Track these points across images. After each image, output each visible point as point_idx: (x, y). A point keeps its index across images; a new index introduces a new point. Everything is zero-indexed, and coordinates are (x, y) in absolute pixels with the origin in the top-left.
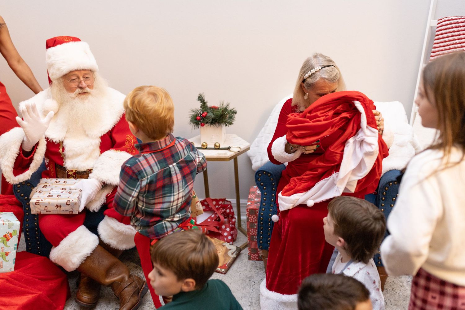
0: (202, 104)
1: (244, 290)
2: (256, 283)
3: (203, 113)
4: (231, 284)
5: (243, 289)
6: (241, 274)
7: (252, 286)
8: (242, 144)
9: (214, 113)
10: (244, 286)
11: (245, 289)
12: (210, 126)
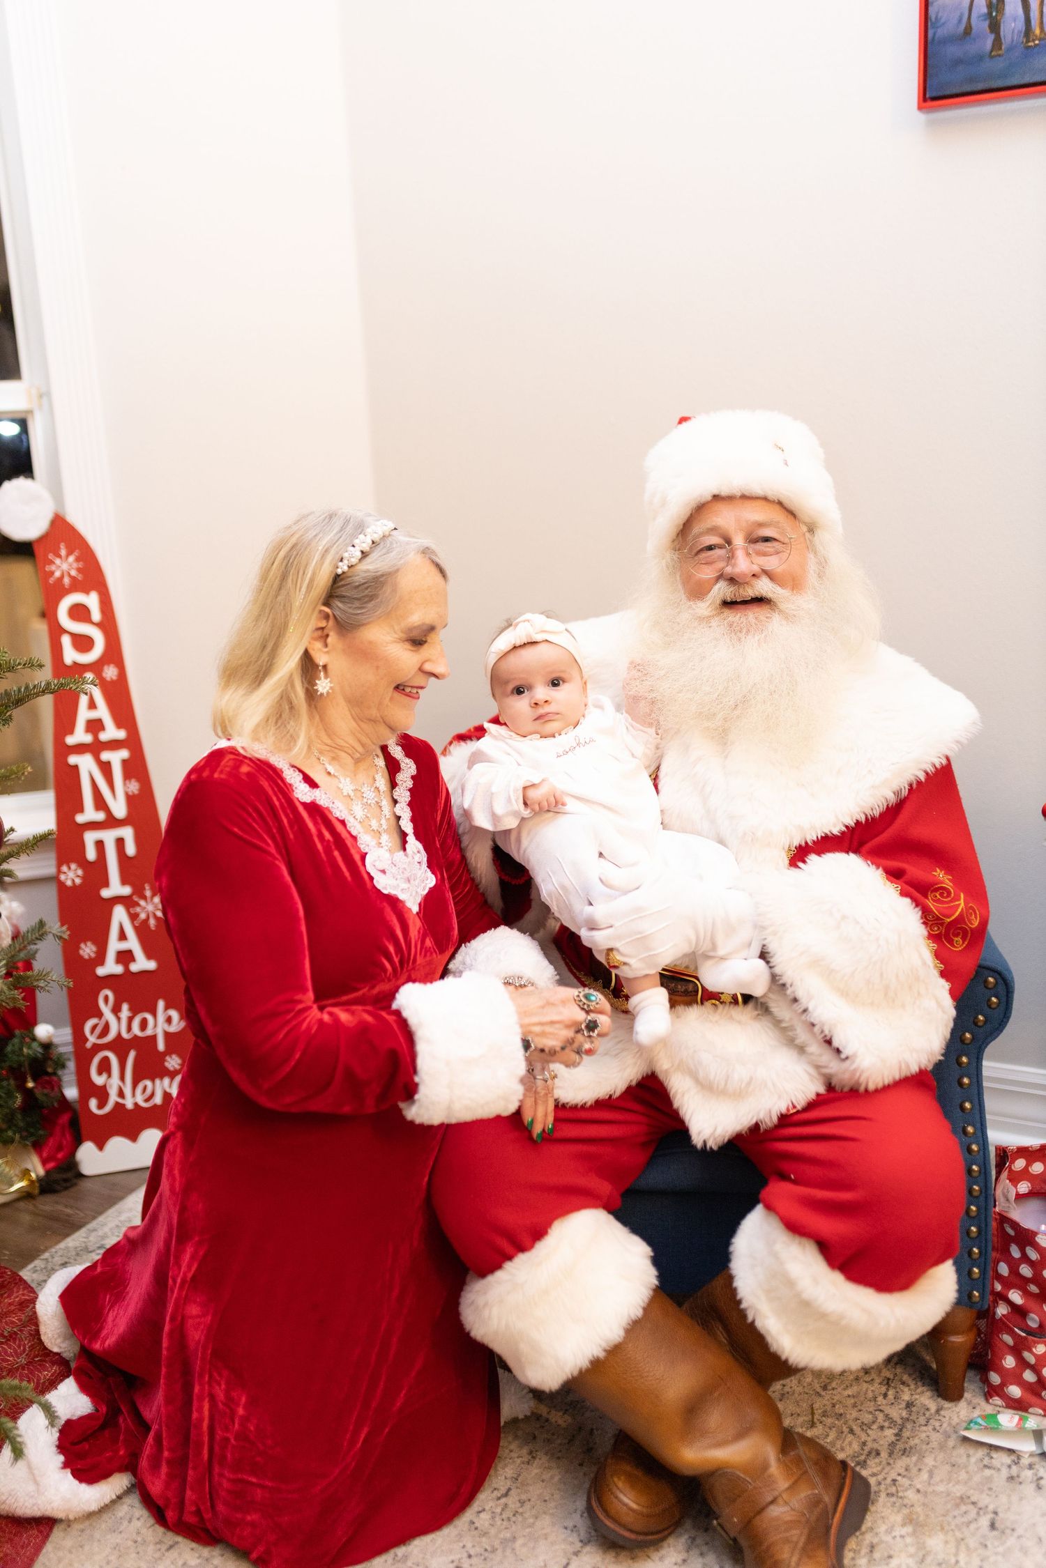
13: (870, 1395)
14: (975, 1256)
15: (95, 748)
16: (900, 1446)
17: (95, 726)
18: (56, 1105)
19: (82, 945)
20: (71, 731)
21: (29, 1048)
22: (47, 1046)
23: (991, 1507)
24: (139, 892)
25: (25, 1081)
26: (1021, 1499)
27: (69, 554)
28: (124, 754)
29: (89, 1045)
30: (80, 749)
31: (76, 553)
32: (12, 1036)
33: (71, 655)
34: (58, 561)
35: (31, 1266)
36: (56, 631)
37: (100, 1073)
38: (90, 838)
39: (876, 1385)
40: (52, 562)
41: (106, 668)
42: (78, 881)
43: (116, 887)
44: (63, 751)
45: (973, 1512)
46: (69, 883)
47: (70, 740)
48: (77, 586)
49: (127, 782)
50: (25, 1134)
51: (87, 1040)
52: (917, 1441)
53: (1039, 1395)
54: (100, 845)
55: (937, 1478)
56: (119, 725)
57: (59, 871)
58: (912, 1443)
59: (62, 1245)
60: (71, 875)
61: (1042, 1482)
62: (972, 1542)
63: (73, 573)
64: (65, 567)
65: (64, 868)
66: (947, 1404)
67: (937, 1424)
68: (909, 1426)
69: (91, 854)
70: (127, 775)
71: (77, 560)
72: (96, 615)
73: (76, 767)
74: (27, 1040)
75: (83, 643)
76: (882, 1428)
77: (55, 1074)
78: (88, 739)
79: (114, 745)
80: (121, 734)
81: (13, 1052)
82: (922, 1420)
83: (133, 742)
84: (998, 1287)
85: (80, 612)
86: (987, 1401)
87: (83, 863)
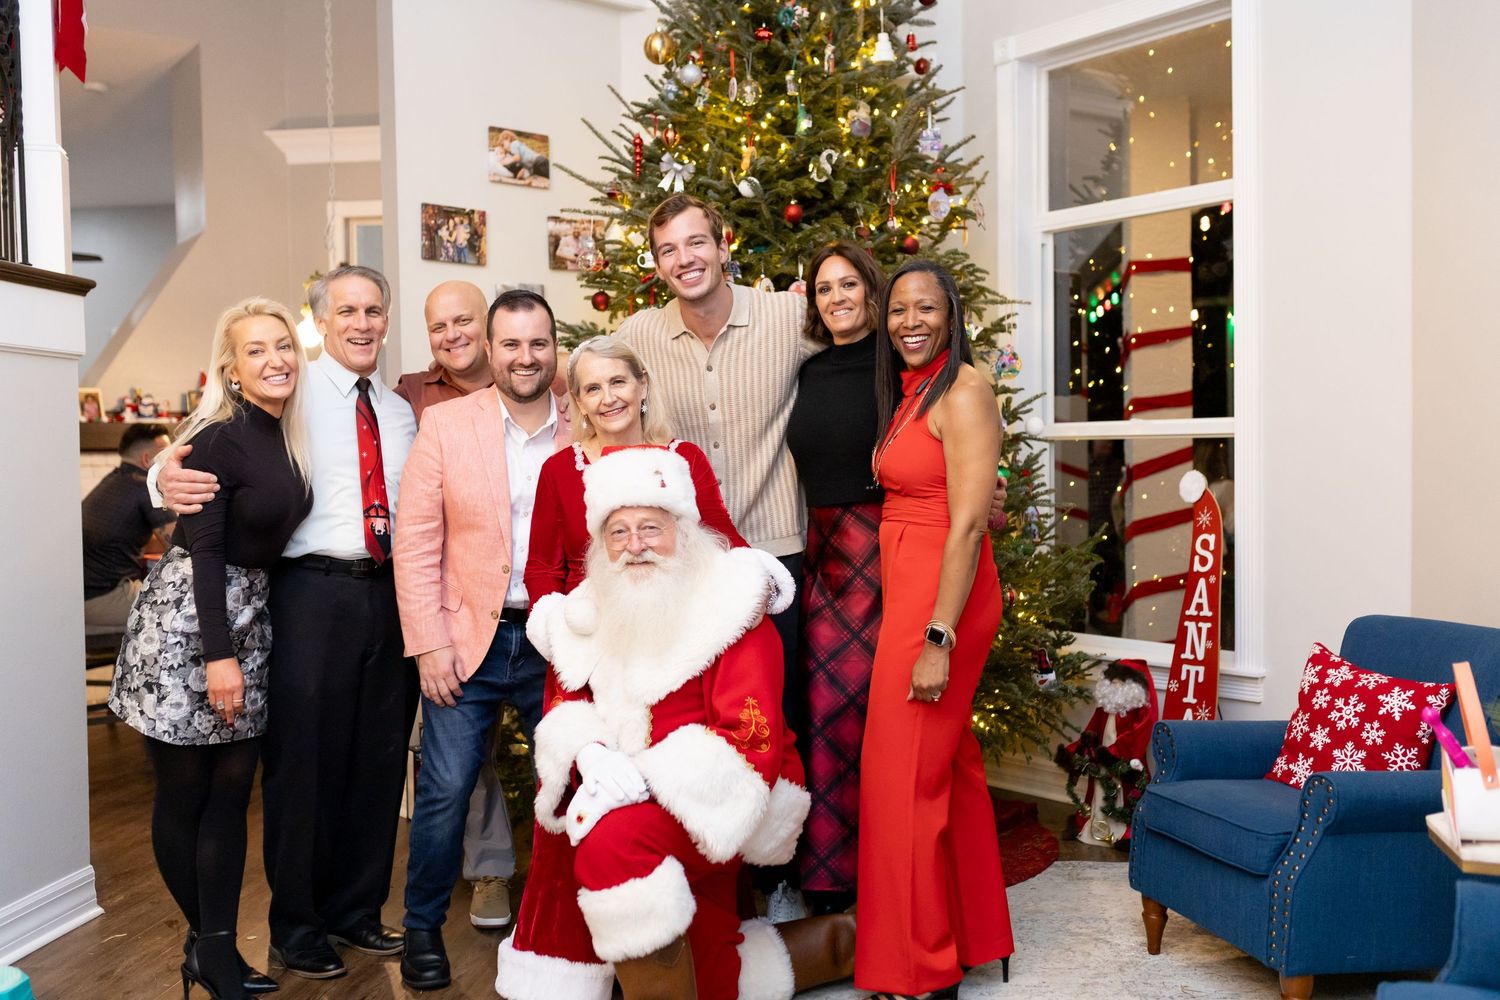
15: (1197, 619)
17: (1199, 607)
20: (1189, 608)
24: (1199, 704)
27: (1207, 512)
28: (1209, 625)
30: (1191, 618)
31: (1211, 512)
32: (1120, 759)
33: (1196, 567)
34: (1201, 515)
36: (1194, 553)
38: (1185, 667)
40: (1198, 516)
41: (1211, 576)
42: (1176, 691)
43: (1190, 699)
44: (1184, 618)
46: (1172, 691)
47: (1188, 613)
48: (1209, 531)
49: (1208, 642)
54: (1188, 672)
56: (1210, 609)
57: (1169, 684)
60: (1174, 686)
63: (1206, 522)
64: (1203, 519)
65: (1172, 682)
69: (1183, 677)
70: (1208, 638)
71: (1209, 516)
72: (1212, 547)
73: (1187, 627)
74: (1125, 763)
75: (1204, 561)
78: (1195, 613)
79: (1205, 619)
80: (1210, 614)
81: (1116, 766)
83: (1214, 620)
85: (1204, 544)
87: (1180, 681)
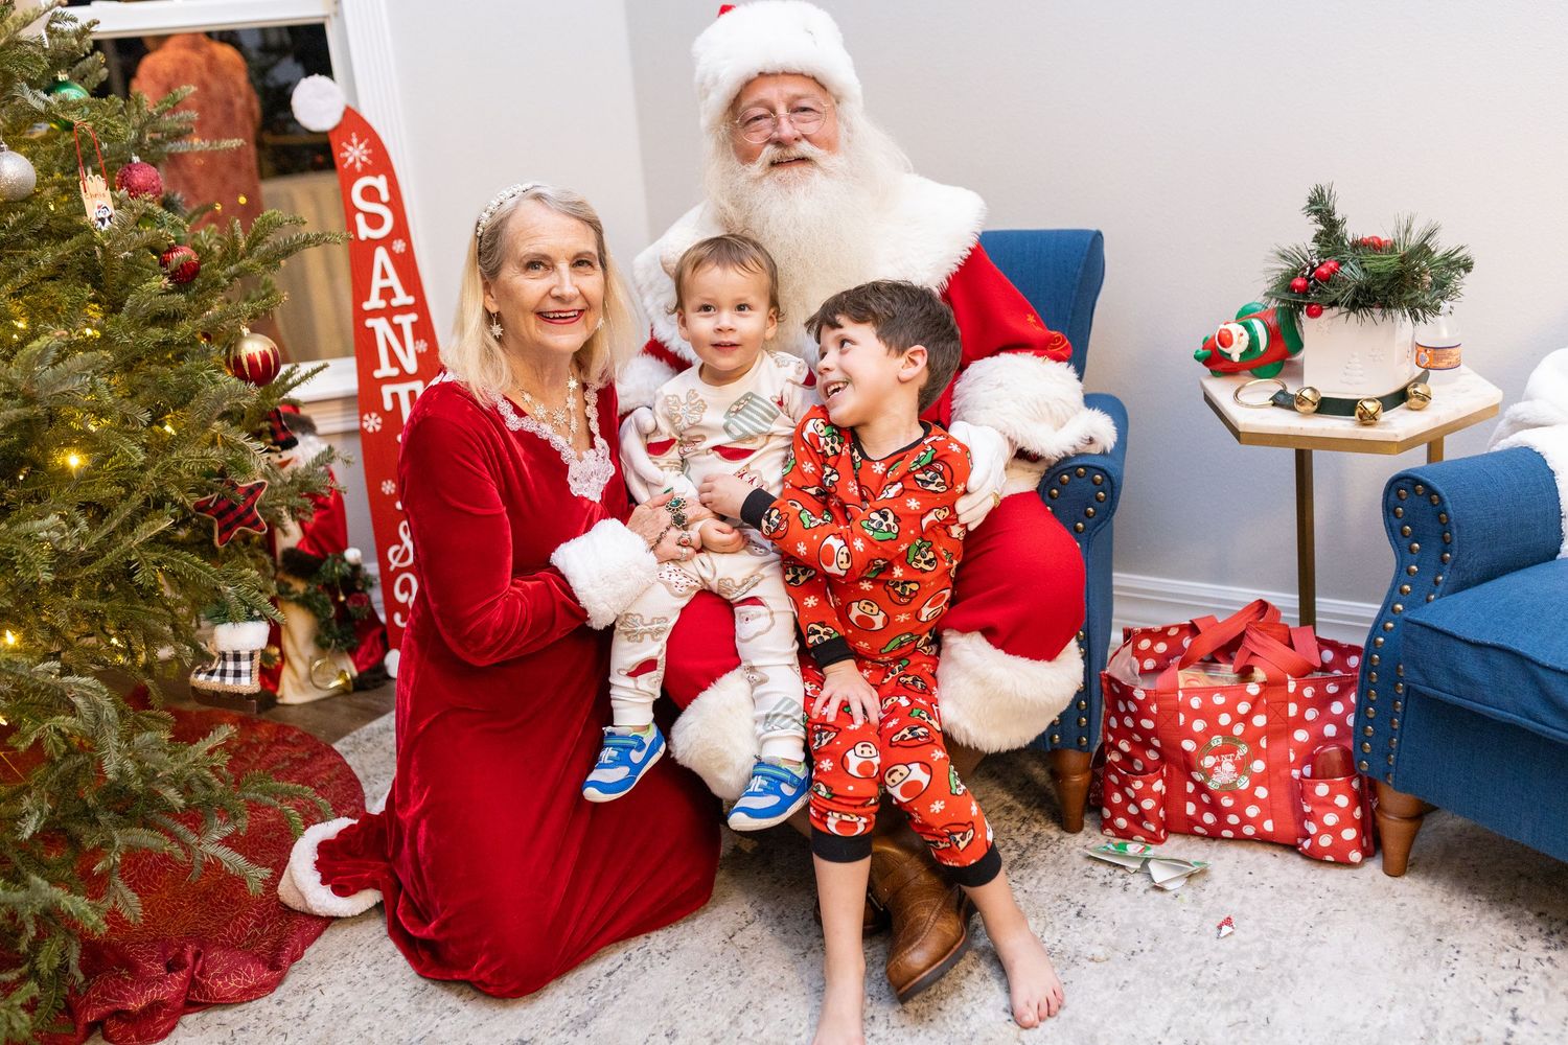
0: (1322, 228)
1: (1410, 971)
2: (1466, 955)
3: (1321, 264)
4: (1355, 937)
5: (1405, 970)
6: (1403, 905)
7: (1443, 963)
8: (1467, 391)
9: (1366, 266)
10: (1411, 957)
11: (1415, 968)
12: (1347, 318)
13: (1006, 828)
14: (1083, 708)
15: (389, 313)
16: (1021, 862)
17: (387, 293)
18: (366, 617)
19: (384, 483)
20: (368, 299)
21: (340, 567)
22: (356, 568)
23: (1081, 903)
25: (337, 596)
26: (1108, 897)
27: (360, 142)
28: (413, 317)
29: (392, 568)
30: (375, 313)
31: (366, 141)
32: (326, 557)
33: (364, 232)
34: (350, 149)
35: (342, 741)
36: (351, 211)
37: (402, 592)
38: (387, 390)
39: (1014, 822)
40: (345, 150)
41: (395, 242)
42: (378, 428)
44: (361, 315)
45: (1066, 904)
46: (370, 430)
47: (367, 306)
48: (367, 170)
49: (417, 342)
50: (339, 640)
51: (390, 564)
52: (1035, 859)
53: (1140, 825)
54: (395, 397)
55: (1042, 883)
56: (408, 292)
57: (362, 420)
58: (1030, 860)
59: (368, 726)
60: (372, 422)
61: (1129, 886)
62: (1057, 925)
63: (364, 159)
64: (357, 153)
65: (366, 417)
66: (1068, 835)
67: (1055, 848)
68: (1031, 850)
69: (388, 405)
70: (417, 337)
71: (367, 147)
72: (385, 196)
73: (373, 328)
74: (338, 561)
75: (374, 221)
76: (1009, 850)
77: (363, 591)
78: (382, 304)
79: (404, 310)
80: (410, 300)
81: (326, 570)
82: (1044, 845)
83: (420, 307)
84: (1111, 738)
85: (370, 194)
86: (1102, 833)
87: (382, 412)
